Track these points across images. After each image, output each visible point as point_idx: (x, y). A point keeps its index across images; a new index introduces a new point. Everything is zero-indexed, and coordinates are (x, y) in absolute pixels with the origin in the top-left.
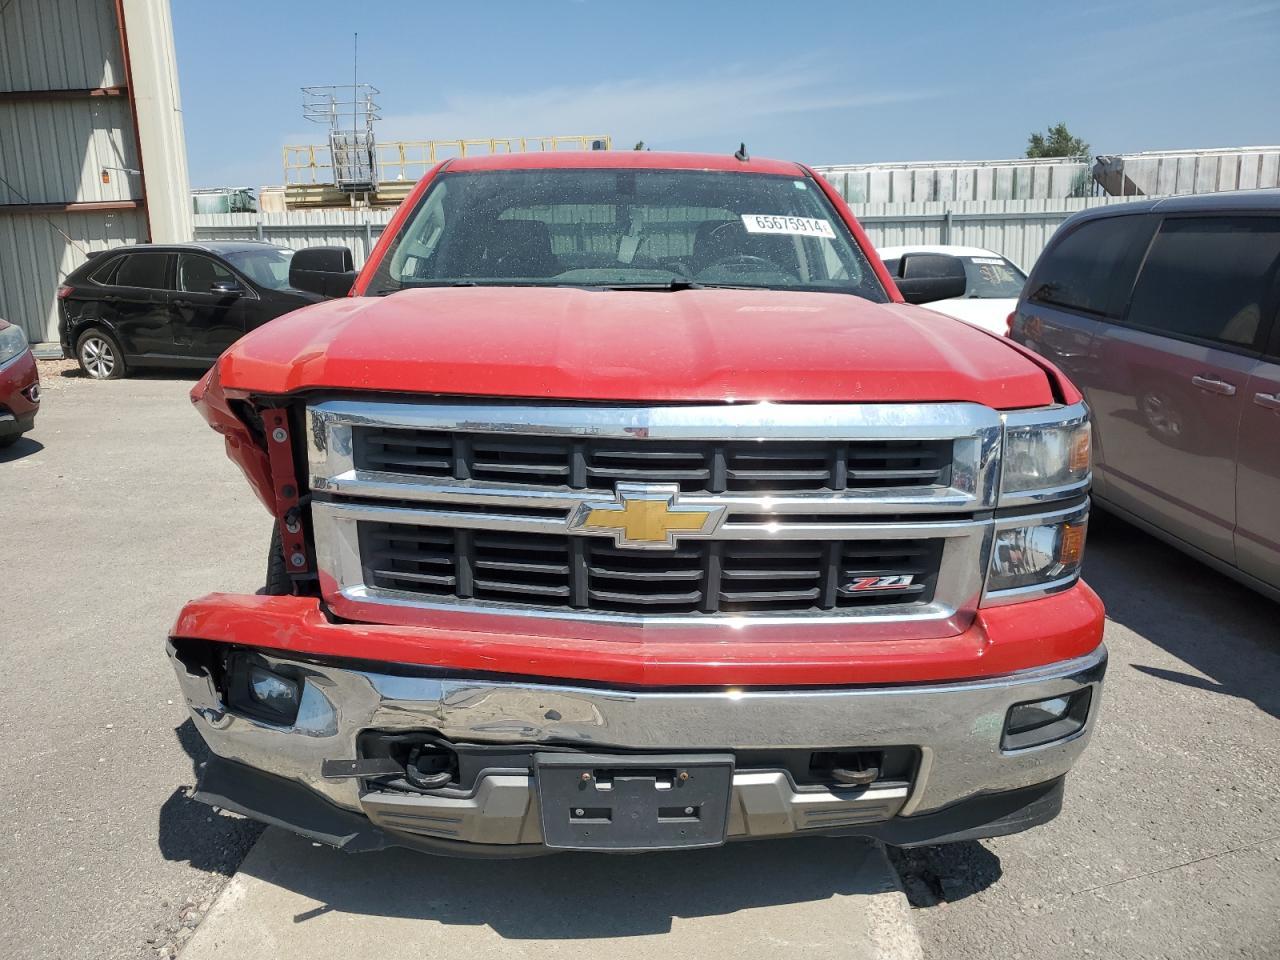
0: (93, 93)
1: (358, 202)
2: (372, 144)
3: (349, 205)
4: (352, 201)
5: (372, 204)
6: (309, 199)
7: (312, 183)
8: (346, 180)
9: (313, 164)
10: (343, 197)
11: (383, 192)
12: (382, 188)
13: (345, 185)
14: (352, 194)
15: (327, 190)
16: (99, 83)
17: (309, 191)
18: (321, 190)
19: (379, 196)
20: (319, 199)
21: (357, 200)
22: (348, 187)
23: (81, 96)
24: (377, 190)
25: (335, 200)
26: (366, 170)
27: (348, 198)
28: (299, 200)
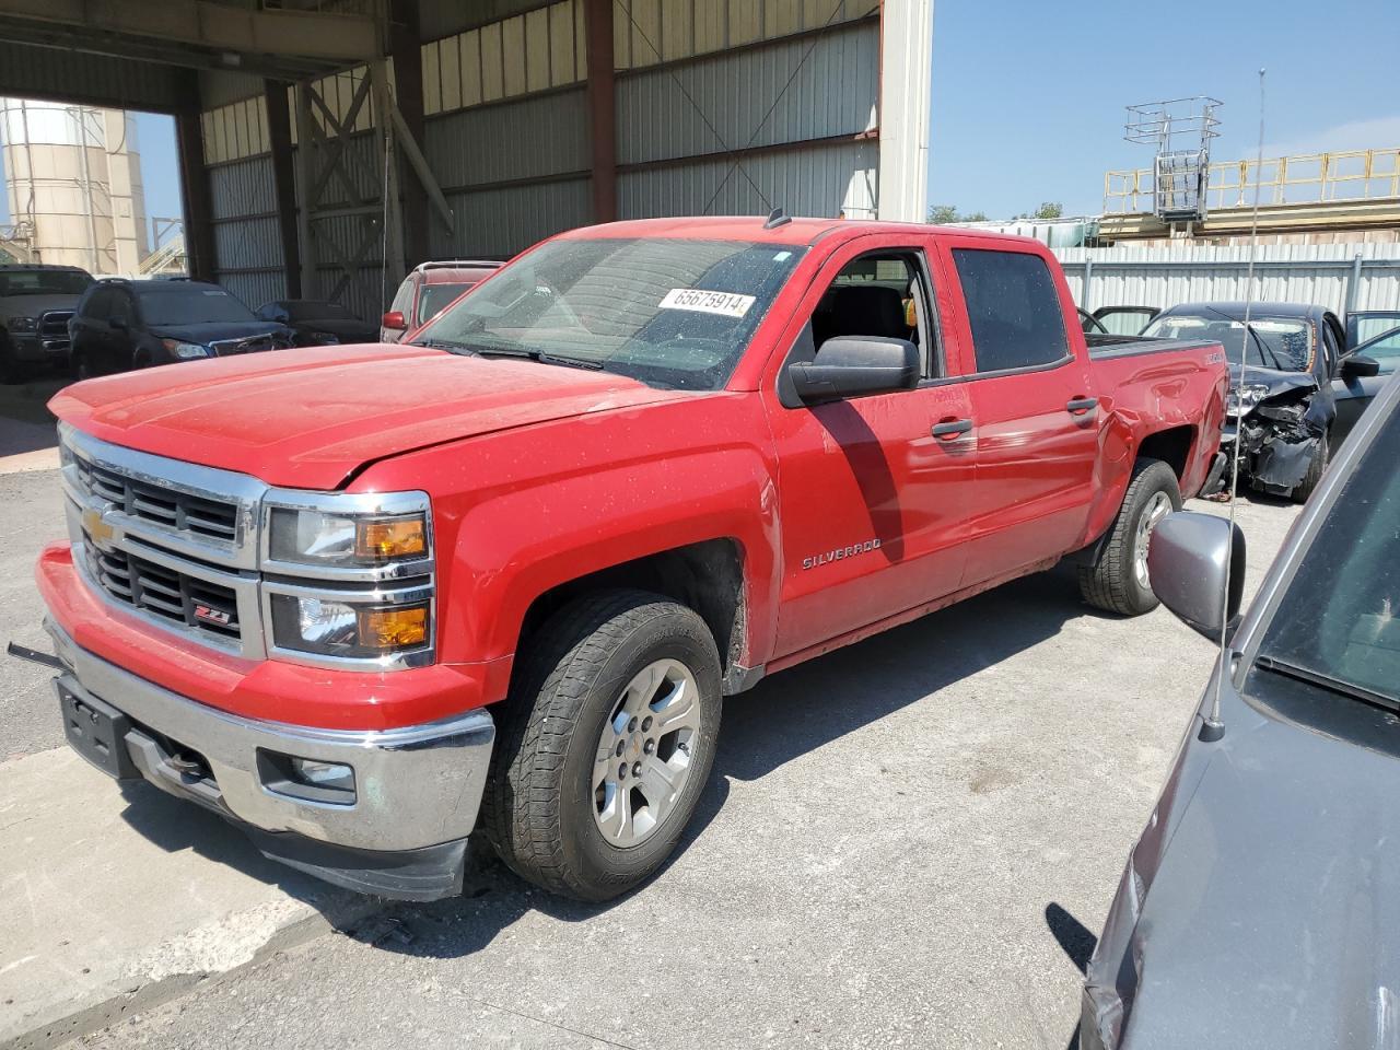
0: (857, 137)
1: (1179, 233)
2: (1204, 165)
3: (1167, 236)
4: (1173, 231)
5: (1195, 235)
6: (1125, 230)
7: (1133, 213)
8: (1168, 208)
9: (1136, 191)
10: (1163, 227)
11: (1210, 220)
12: (1210, 216)
13: (1167, 214)
14: (1173, 224)
15: (1147, 219)
16: (865, 128)
17: (1127, 220)
18: (1140, 220)
19: (1206, 226)
20: (1136, 229)
21: (1177, 230)
22: (1169, 217)
23: (844, 141)
24: (1204, 219)
25: (1152, 231)
26: (1192, 195)
27: (1169, 228)
28: (1114, 231)
